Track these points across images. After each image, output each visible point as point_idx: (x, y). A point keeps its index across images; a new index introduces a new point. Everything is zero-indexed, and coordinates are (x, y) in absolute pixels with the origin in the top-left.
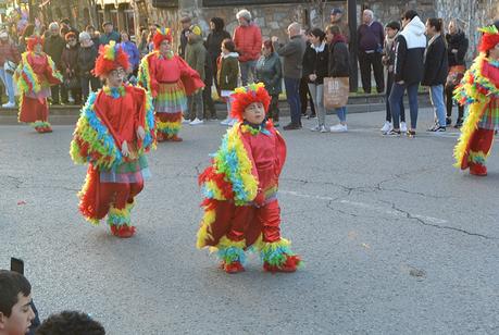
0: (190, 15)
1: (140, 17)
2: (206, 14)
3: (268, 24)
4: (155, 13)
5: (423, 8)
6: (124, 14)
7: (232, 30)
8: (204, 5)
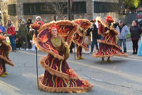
0: (20, 17)
1: (4, 18)
2: (25, 17)
3: (44, 20)
4: (9, 17)
5: (89, 16)
8: (24, 14)
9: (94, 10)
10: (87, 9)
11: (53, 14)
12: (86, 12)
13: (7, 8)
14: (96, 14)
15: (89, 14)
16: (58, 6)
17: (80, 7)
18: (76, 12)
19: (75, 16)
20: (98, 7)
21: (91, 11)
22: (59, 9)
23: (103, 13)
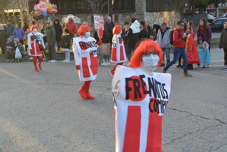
1: (24, 18)
4: (30, 17)
5: (139, 16)
6: (17, 17)
9: (147, 8)
10: (137, 6)
12: (135, 11)
13: (28, 5)
14: (149, 14)
15: (140, 13)
16: (96, 2)
17: (127, 4)
18: (121, 11)
19: (120, 16)
20: (152, 4)
21: (141, 9)
22: (97, 6)
23: (159, 13)
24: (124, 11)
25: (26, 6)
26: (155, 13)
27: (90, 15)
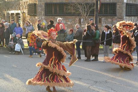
0: (40, 18)
1: (23, 18)
2: (46, 18)
3: (67, 22)
4: (28, 17)
6: (17, 17)
7: (55, 24)
8: (45, 15)
9: (126, 13)
10: (117, 11)
11: (78, 16)
12: (116, 15)
13: (27, 7)
14: (128, 18)
15: (120, 17)
16: (84, 7)
17: (109, 9)
18: (105, 15)
19: (103, 19)
20: (131, 10)
21: (121, 14)
22: (85, 11)
23: (136, 17)
24: (107, 15)
25: (26, 9)
26: (133, 18)
27: (78, 17)
